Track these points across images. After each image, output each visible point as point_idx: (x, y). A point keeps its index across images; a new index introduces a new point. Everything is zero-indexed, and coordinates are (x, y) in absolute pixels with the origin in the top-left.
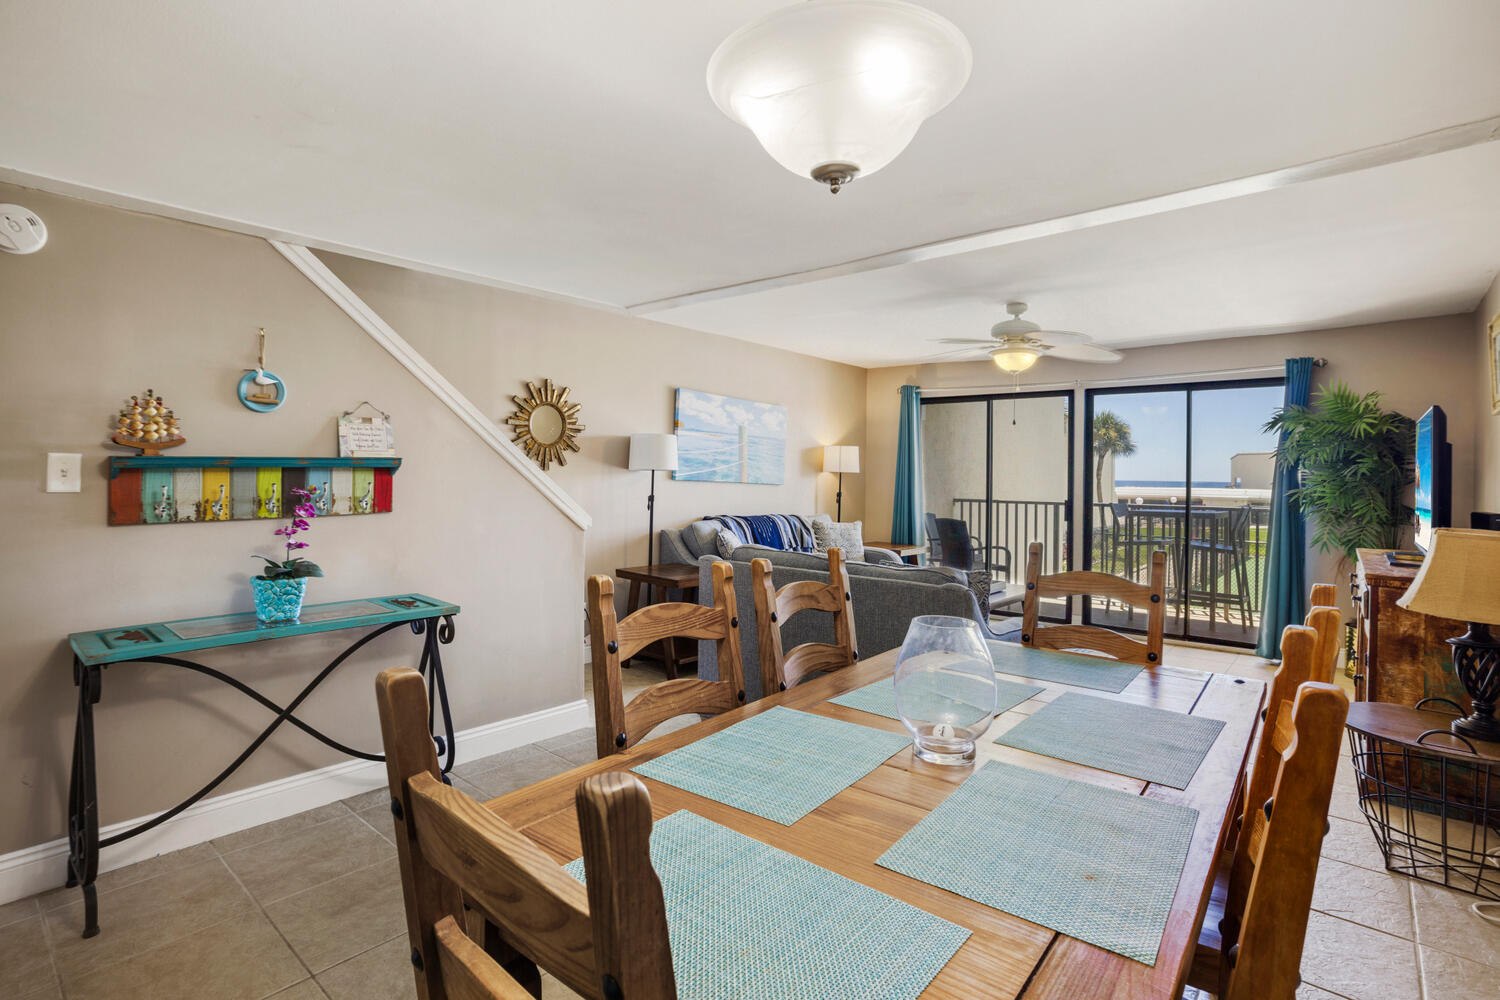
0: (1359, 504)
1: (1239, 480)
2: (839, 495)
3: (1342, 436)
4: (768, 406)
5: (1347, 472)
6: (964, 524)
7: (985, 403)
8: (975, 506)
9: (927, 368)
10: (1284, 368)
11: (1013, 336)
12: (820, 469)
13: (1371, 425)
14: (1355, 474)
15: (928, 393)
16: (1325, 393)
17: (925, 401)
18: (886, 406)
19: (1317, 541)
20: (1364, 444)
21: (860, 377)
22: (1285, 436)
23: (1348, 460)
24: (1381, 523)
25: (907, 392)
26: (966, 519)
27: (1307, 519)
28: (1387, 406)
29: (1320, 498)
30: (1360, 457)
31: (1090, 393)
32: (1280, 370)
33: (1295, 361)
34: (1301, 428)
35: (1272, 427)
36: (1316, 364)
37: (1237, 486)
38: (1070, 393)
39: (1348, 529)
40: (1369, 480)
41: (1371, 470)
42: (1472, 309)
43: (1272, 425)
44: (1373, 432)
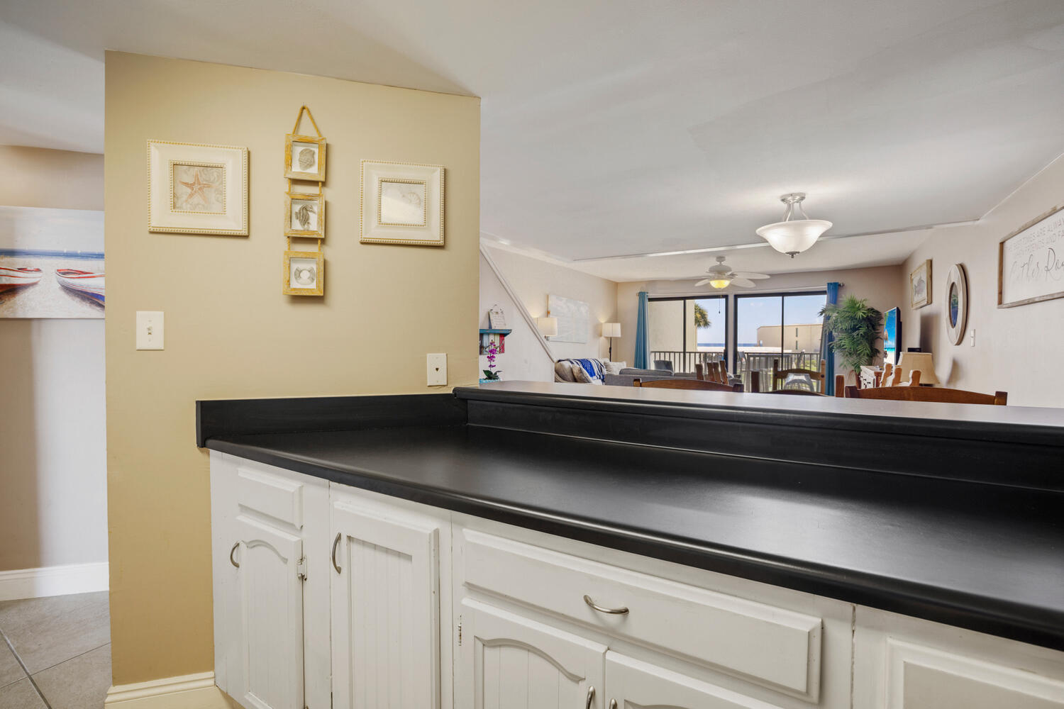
0: (860, 347)
1: (761, 342)
2: (610, 349)
3: (852, 318)
4: (581, 303)
5: (855, 334)
6: (671, 362)
7: (683, 301)
8: (677, 355)
9: (652, 282)
10: (826, 287)
11: (720, 272)
12: (601, 336)
13: (864, 313)
14: (858, 335)
15: (652, 295)
16: (845, 299)
17: (650, 300)
18: (630, 303)
19: (841, 365)
20: (861, 322)
21: (615, 287)
22: (827, 318)
23: (854, 329)
24: (868, 355)
25: (642, 295)
26: (672, 360)
27: (835, 355)
28: (869, 305)
29: (843, 346)
30: (861, 327)
31: (736, 297)
32: (825, 287)
33: (831, 284)
34: (835, 314)
35: (821, 315)
36: (840, 285)
37: (760, 345)
38: (726, 297)
39: (854, 359)
40: (864, 337)
41: (864, 333)
42: (900, 263)
43: (822, 313)
44: (865, 316)
